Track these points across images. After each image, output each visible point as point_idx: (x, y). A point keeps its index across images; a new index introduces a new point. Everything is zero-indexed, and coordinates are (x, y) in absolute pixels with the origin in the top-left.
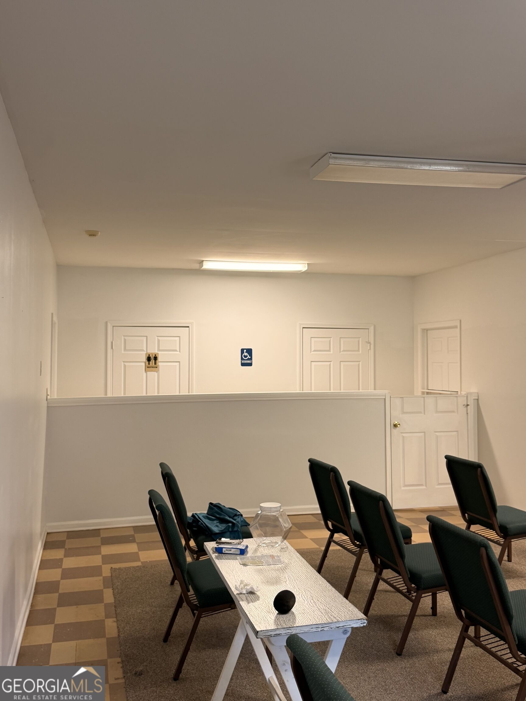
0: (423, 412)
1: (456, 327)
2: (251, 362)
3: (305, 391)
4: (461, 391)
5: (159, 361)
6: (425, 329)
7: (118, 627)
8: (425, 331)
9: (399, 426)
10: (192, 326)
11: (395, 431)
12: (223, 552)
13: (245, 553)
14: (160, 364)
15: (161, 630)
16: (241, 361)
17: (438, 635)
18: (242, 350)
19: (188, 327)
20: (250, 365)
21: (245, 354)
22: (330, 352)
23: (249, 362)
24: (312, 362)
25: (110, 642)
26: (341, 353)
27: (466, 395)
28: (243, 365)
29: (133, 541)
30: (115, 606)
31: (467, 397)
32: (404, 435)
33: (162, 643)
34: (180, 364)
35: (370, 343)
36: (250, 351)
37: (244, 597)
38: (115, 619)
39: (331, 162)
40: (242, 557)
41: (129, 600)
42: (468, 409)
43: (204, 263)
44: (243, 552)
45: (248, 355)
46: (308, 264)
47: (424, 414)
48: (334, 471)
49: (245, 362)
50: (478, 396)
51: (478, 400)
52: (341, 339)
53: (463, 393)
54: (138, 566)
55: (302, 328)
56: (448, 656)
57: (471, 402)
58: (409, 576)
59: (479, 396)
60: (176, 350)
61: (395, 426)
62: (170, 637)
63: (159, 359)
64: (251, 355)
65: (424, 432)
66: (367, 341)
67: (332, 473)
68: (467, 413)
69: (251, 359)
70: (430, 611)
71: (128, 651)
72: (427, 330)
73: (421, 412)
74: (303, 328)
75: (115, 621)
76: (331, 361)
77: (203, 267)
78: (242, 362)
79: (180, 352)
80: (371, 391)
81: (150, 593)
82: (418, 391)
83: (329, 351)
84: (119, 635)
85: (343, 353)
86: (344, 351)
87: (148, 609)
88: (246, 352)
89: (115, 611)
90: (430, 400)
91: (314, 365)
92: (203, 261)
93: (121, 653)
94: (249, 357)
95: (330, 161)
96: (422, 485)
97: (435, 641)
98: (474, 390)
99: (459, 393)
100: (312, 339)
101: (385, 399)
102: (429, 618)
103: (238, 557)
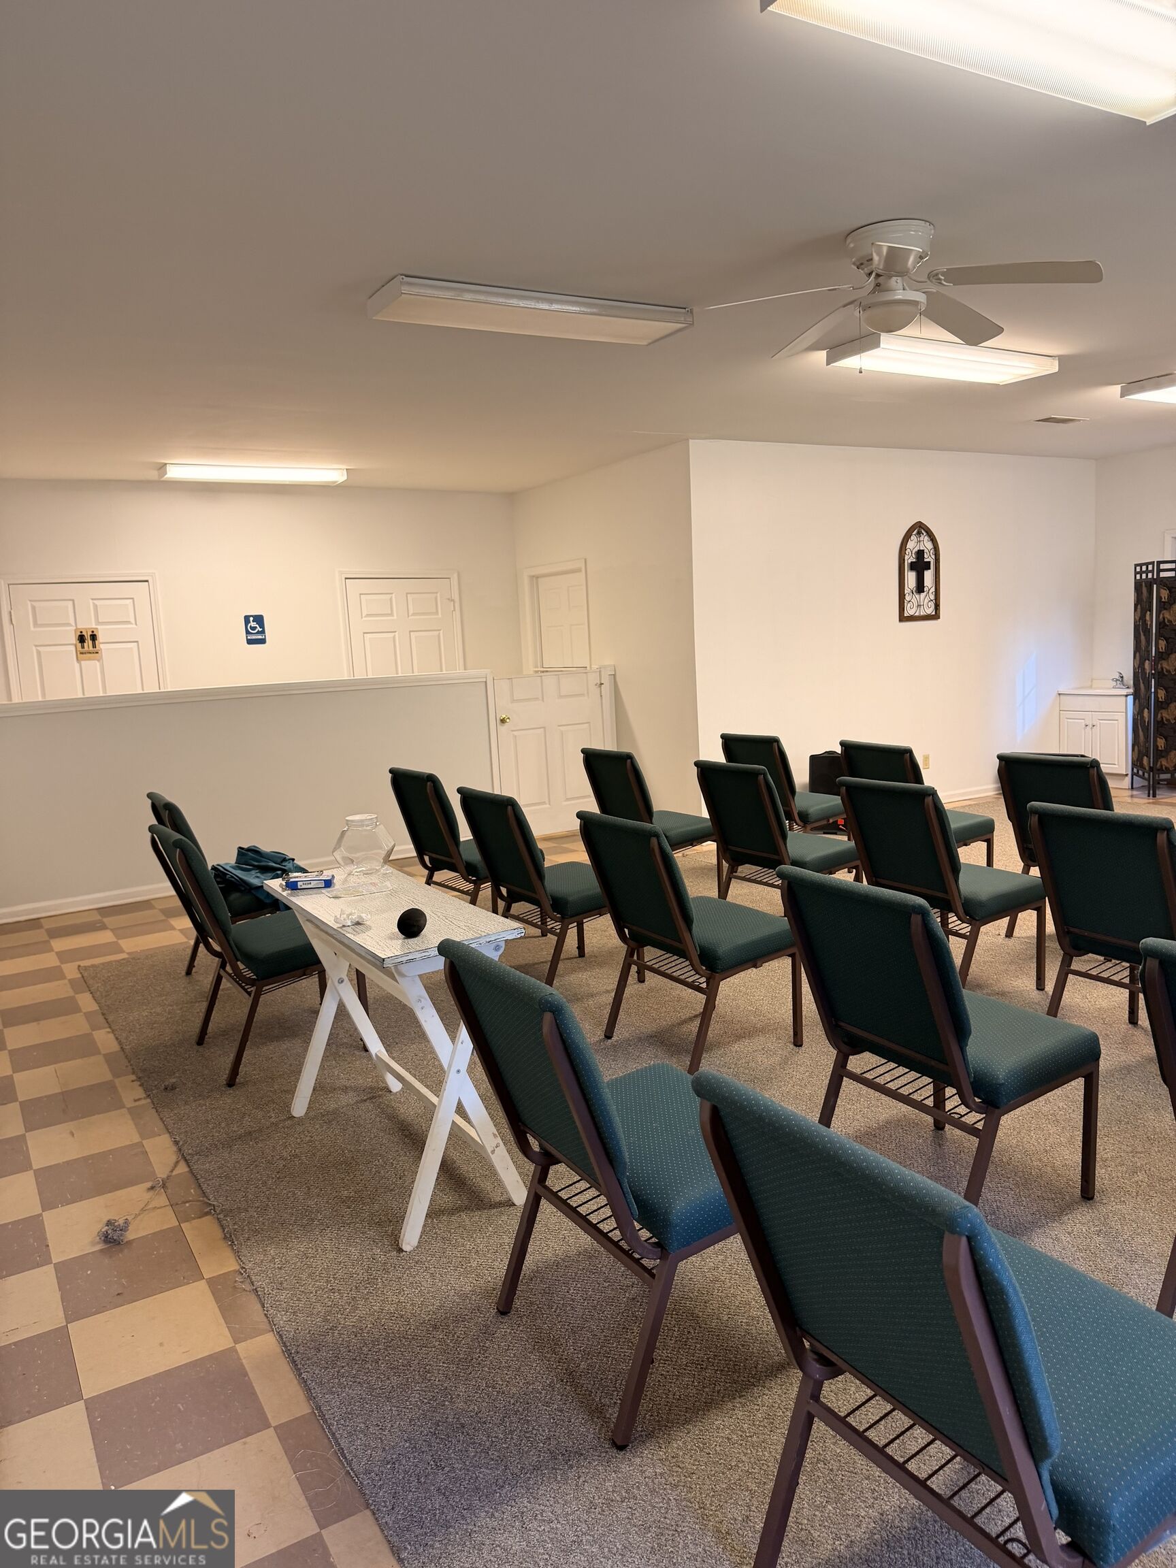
0: (541, 698)
1: (579, 570)
2: (264, 637)
3: (359, 675)
4: (591, 665)
5: (101, 641)
6: (533, 576)
7: (117, 1039)
8: (535, 578)
9: (508, 720)
10: (153, 579)
11: (503, 729)
12: (299, 887)
13: (332, 885)
14: (102, 646)
15: (189, 1032)
16: (247, 637)
17: (590, 977)
18: (247, 619)
19: (147, 581)
20: (263, 641)
21: (253, 624)
22: (393, 616)
23: (260, 637)
24: (364, 633)
25: (109, 1058)
26: (410, 618)
27: (598, 670)
28: (250, 642)
29: (104, 927)
30: (102, 1013)
31: (600, 672)
32: (515, 733)
33: (196, 1047)
34: (138, 645)
35: (453, 601)
36: (259, 619)
37: (349, 929)
38: (109, 1030)
39: (404, 290)
40: (329, 889)
41: (124, 1002)
42: (602, 690)
43: (168, 468)
44: (328, 884)
45: (257, 626)
46: (347, 469)
47: (543, 700)
48: (432, 780)
49: (254, 637)
50: (615, 670)
51: (614, 675)
52: (409, 595)
53: (595, 667)
54: (123, 959)
55: (344, 580)
56: (610, 998)
57: (606, 680)
58: (551, 903)
59: (617, 669)
60: (129, 622)
61: (503, 721)
62: (207, 1037)
63: (101, 638)
64: (262, 625)
65: (544, 728)
66: (449, 597)
67: (429, 783)
68: (601, 696)
69: (263, 632)
70: (576, 952)
71: (144, 1064)
72: (537, 577)
73: (537, 699)
74: (346, 578)
75: (109, 1032)
76: (395, 632)
77: (166, 476)
78: (249, 638)
79: (136, 624)
80: (460, 671)
81: (155, 989)
82: (529, 668)
83: (391, 614)
84: (122, 1048)
85: (412, 617)
86: (414, 614)
87: (159, 1010)
88: (253, 621)
89: (104, 1020)
90: (549, 681)
91: (370, 638)
92: (166, 464)
93: (133, 1069)
94: (260, 630)
95: (402, 288)
96: (544, 803)
97: (588, 985)
98: (608, 662)
99: (588, 668)
100: (362, 596)
101: (486, 682)
102: (575, 960)
103: (324, 891)
